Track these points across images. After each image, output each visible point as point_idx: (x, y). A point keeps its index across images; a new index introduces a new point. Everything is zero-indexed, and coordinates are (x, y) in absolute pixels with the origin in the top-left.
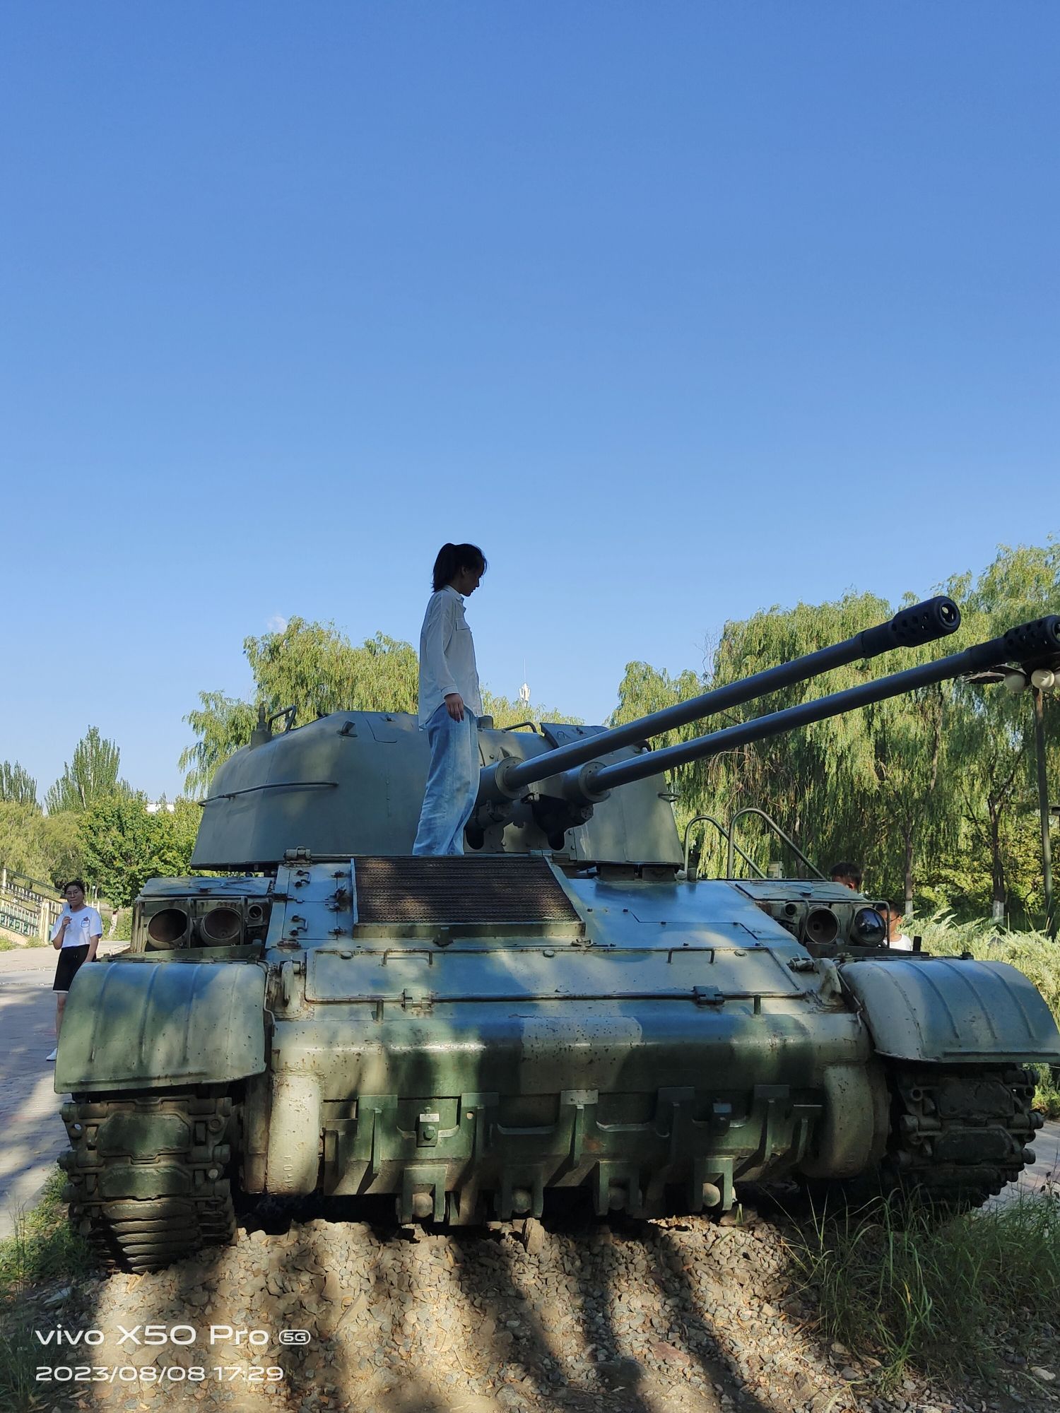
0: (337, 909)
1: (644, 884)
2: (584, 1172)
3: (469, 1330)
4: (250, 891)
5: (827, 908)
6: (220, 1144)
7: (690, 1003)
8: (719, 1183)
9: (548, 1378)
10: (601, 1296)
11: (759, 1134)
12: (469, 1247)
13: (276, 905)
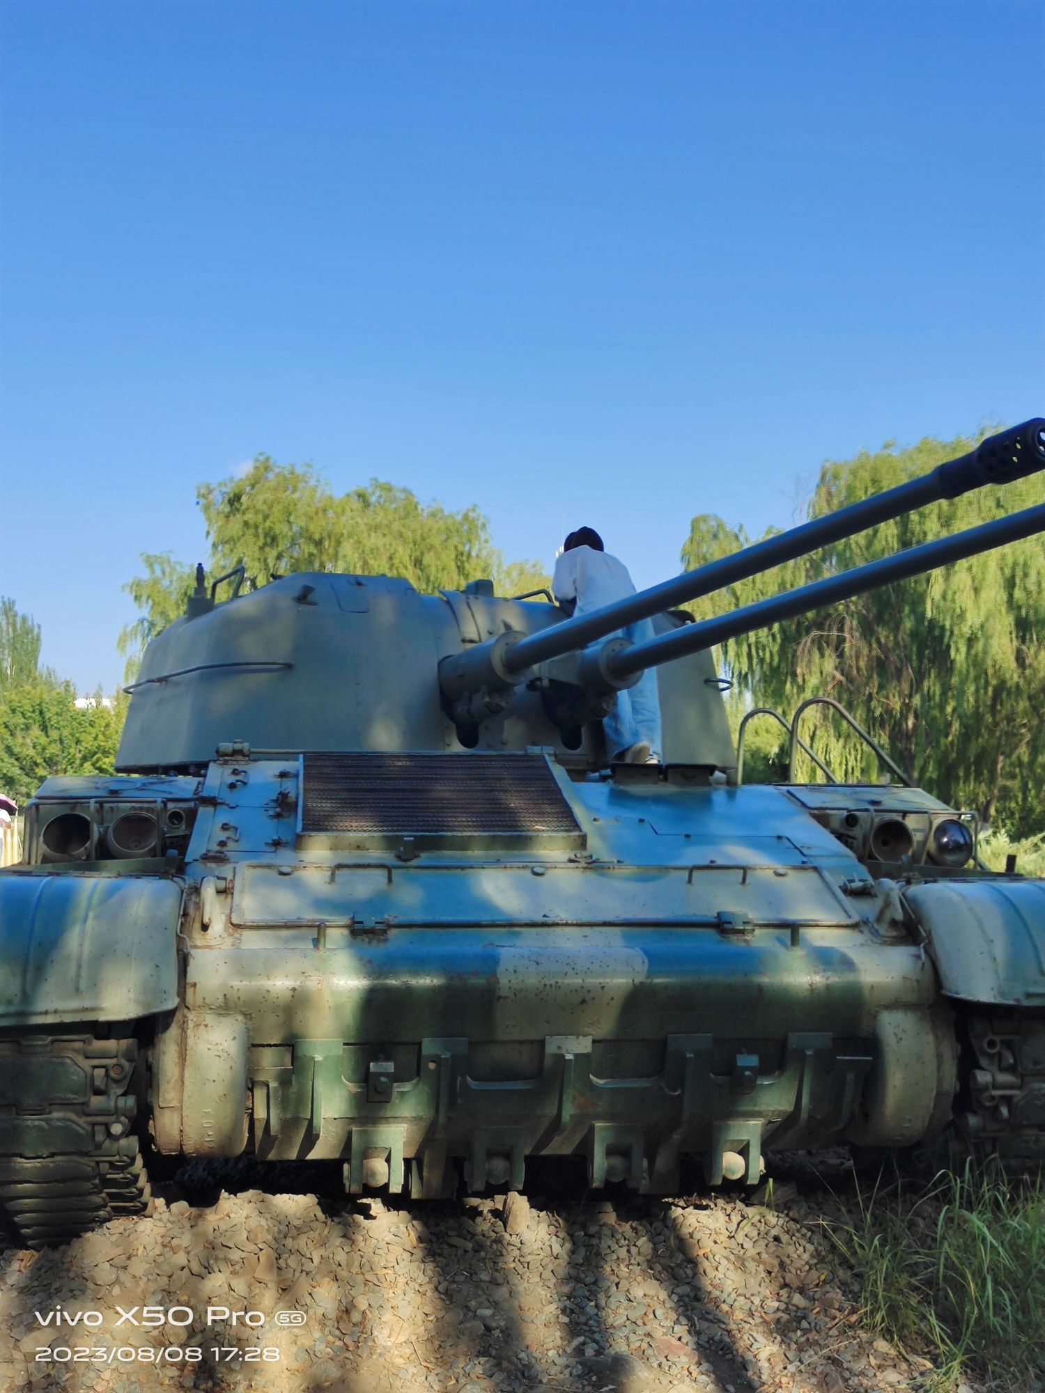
0: (278, 816)
1: (668, 789)
2: (577, 1139)
3: (431, 1318)
4: (171, 793)
5: (900, 819)
6: (124, 1094)
7: (711, 932)
8: (744, 1152)
9: (523, 1375)
10: (595, 1283)
11: (794, 1092)
12: (437, 1225)
13: (203, 811)
